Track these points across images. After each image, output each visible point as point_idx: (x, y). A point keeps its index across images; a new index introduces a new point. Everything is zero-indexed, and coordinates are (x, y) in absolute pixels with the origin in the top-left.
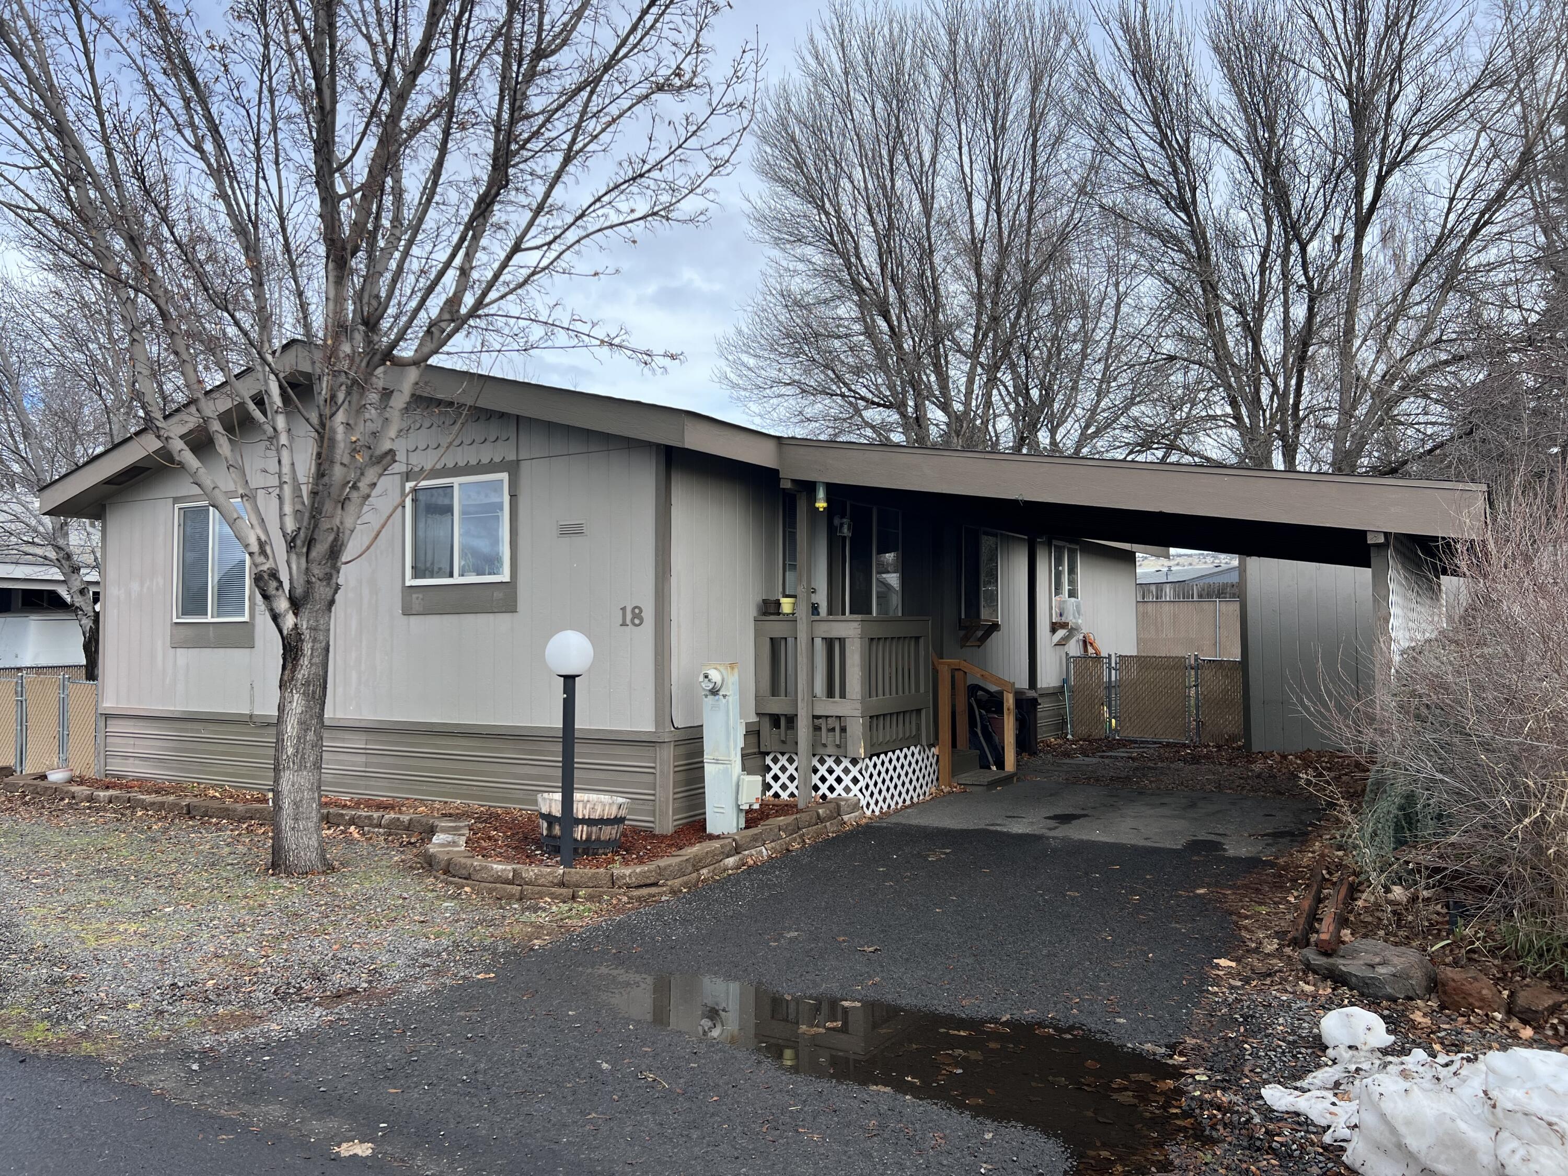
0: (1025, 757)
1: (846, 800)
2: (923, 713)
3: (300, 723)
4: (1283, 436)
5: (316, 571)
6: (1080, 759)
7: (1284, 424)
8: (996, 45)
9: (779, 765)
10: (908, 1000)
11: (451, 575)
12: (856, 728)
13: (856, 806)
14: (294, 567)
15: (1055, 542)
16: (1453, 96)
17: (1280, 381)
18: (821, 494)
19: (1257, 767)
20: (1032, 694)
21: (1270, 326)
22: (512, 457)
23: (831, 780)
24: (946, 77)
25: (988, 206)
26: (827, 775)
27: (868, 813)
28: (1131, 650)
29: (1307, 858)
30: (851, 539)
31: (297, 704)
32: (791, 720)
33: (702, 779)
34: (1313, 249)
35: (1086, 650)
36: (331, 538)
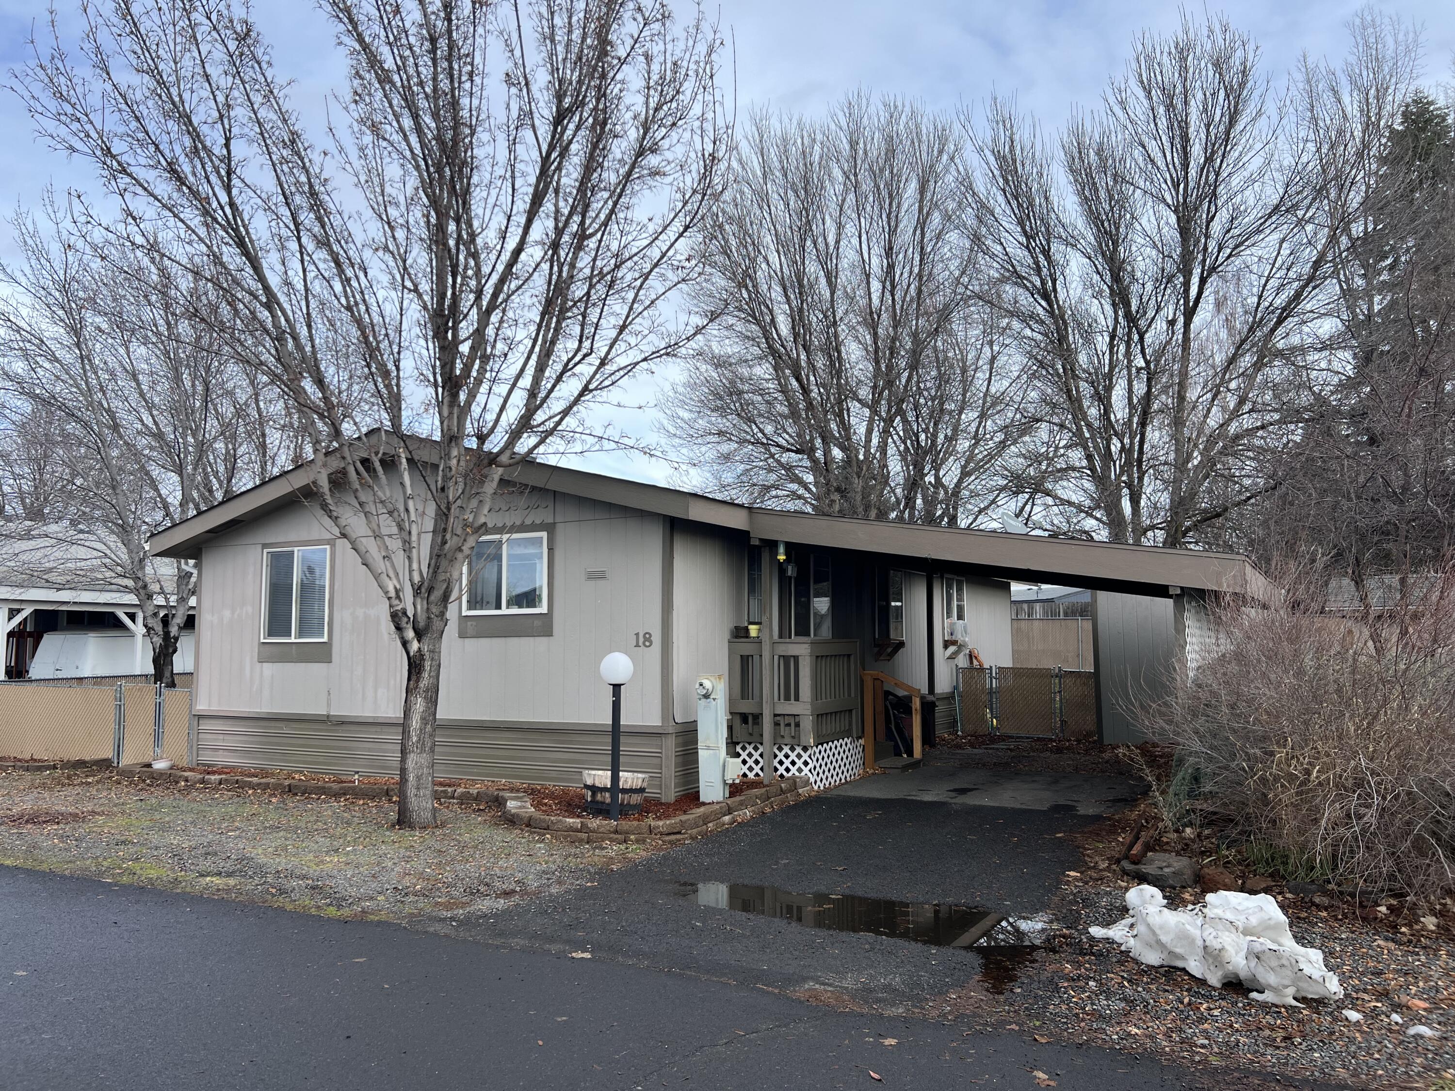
0: (927, 748)
1: (801, 778)
2: (854, 712)
3: (423, 719)
4: (1129, 485)
5: (434, 610)
6: (969, 750)
7: (1130, 476)
8: (891, 152)
9: (747, 752)
10: (872, 895)
11: (498, 607)
12: (807, 724)
13: (807, 782)
14: (419, 607)
15: (946, 576)
16: (1260, 215)
17: (1127, 441)
18: (781, 549)
19: (1107, 755)
20: (931, 698)
21: (1118, 394)
22: (550, 520)
23: (787, 763)
24: (848, 177)
25: (884, 287)
26: (784, 759)
27: (816, 788)
28: (1008, 663)
29: (1134, 815)
30: (796, 579)
31: (419, 705)
32: (757, 718)
33: (696, 761)
34: (1148, 338)
35: (971, 662)
36: (444, 586)
